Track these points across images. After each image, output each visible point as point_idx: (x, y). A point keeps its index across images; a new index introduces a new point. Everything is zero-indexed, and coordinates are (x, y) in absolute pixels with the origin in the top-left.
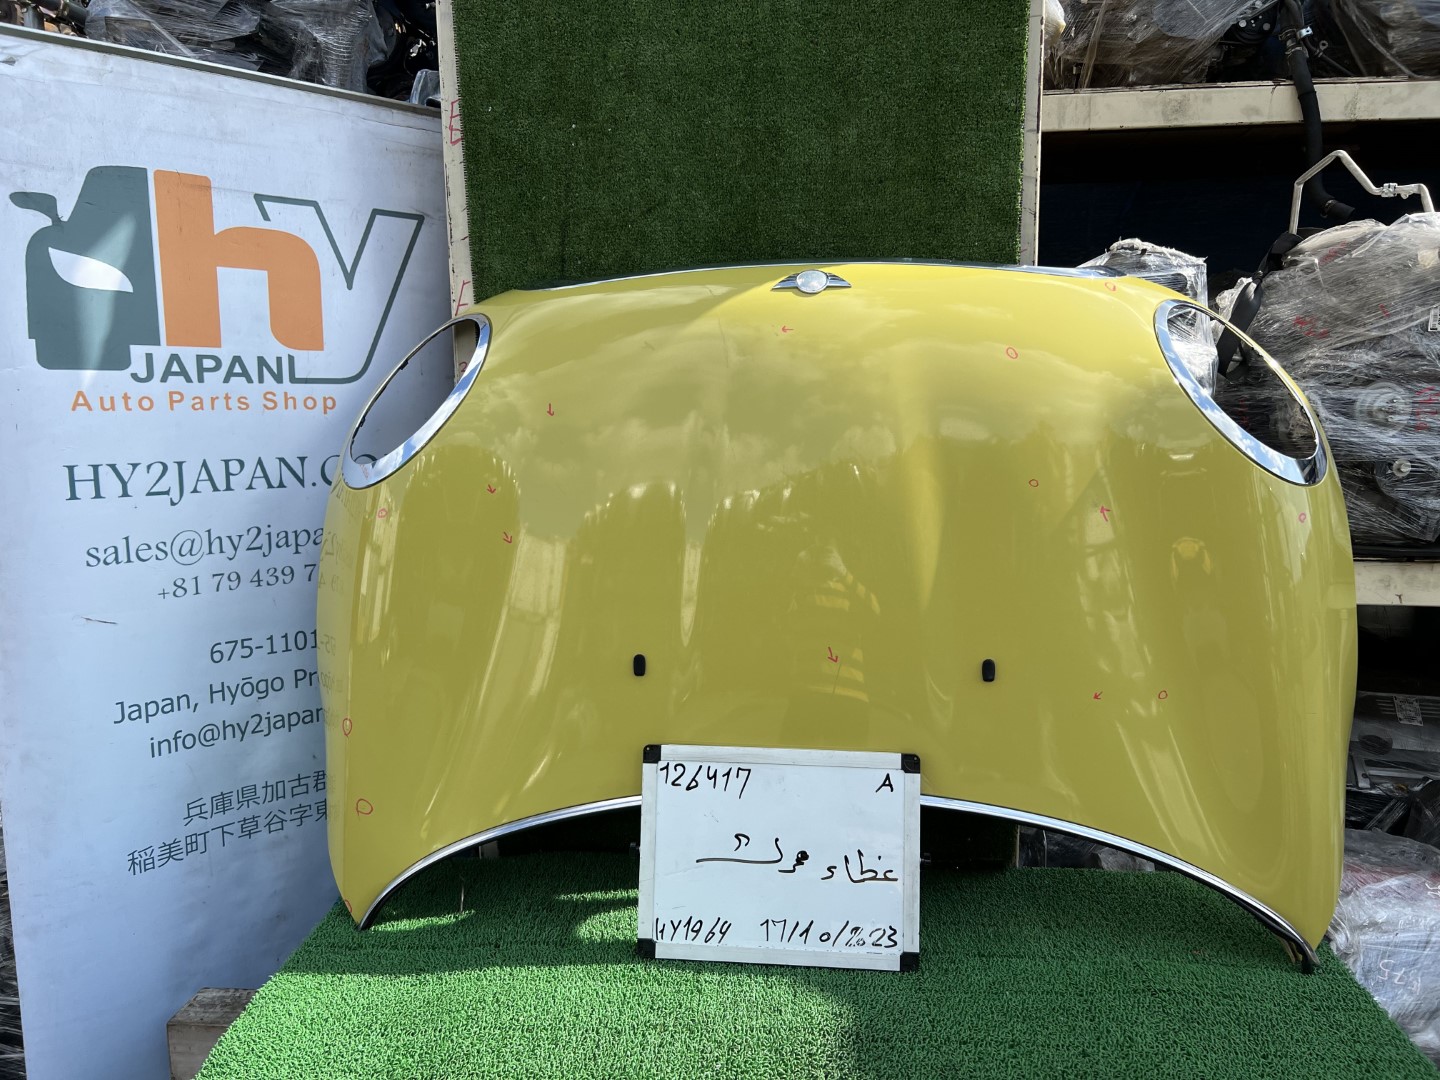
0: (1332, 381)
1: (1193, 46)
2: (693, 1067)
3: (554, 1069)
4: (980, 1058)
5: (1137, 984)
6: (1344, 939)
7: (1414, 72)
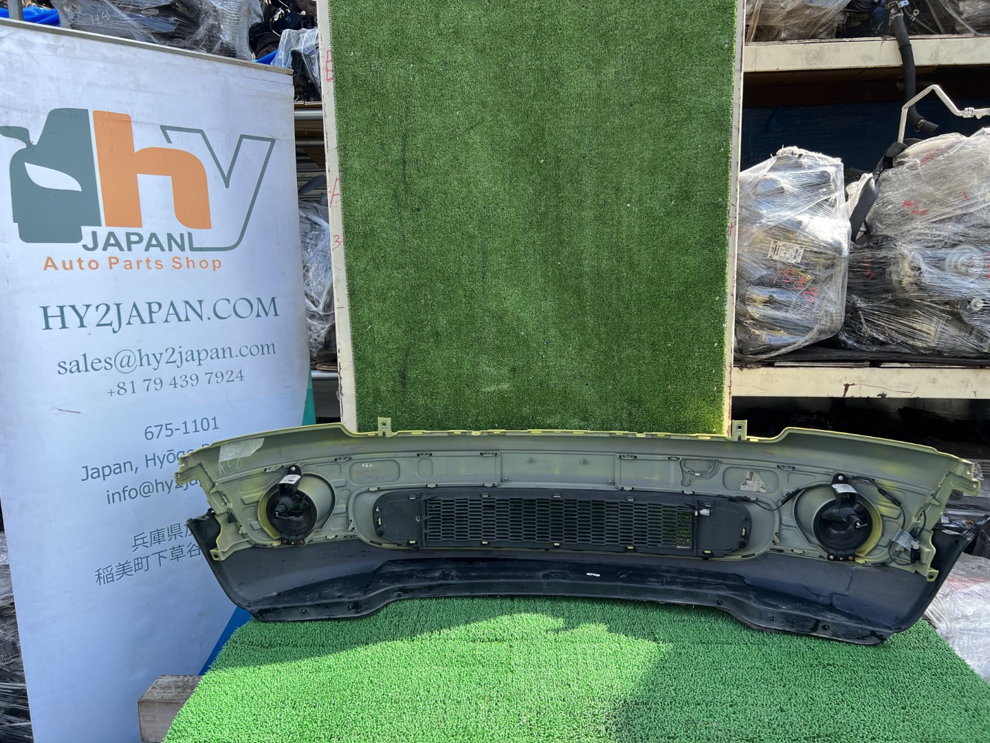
0: (930, 244)
1: (826, 13)
2: (514, 726)
3: (417, 729)
4: (710, 715)
5: (812, 661)
6: (945, 627)
7: (977, 31)
